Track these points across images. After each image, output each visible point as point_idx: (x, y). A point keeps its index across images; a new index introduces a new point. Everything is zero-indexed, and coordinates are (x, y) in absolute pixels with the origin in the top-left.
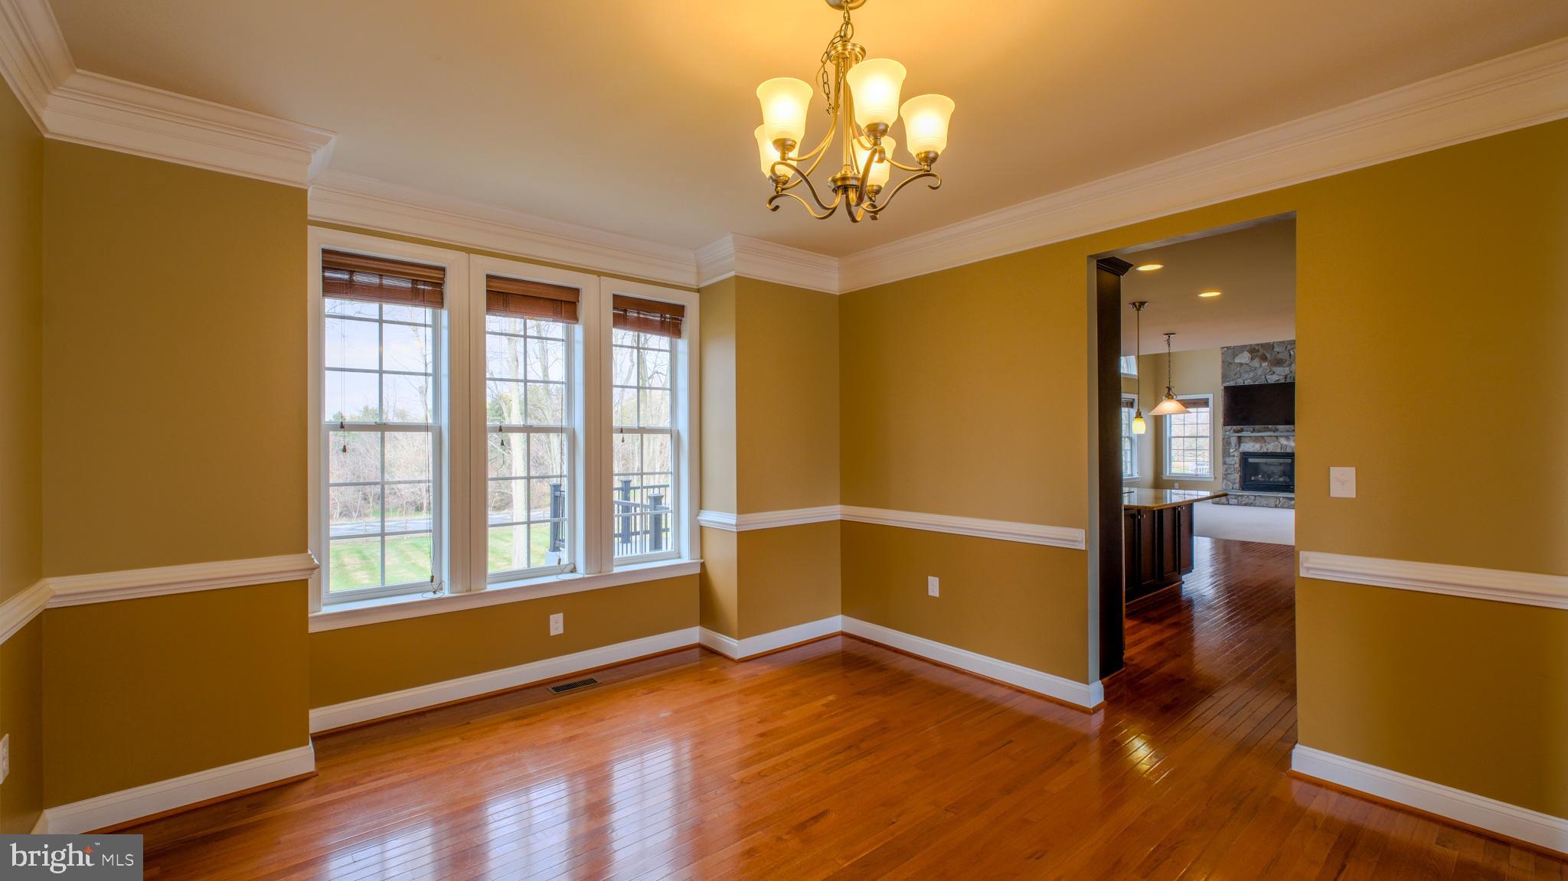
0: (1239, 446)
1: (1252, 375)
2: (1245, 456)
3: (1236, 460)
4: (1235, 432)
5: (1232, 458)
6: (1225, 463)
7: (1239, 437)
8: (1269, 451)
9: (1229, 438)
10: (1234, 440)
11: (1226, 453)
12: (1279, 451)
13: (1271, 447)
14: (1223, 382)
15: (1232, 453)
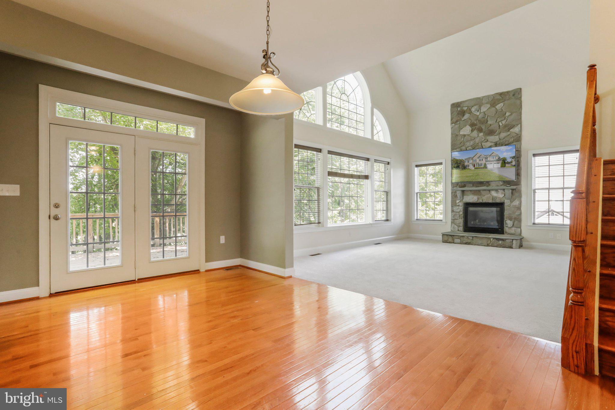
0: (463, 199)
1: (472, 143)
3: (460, 209)
4: (460, 187)
5: (457, 207)
6: (453, 211)
7: (463, 191)
8: (484, 201)
9: (456, 192)
10: (459, 194)
11: (454, 204)
12: (491, 201)
13: (486, 198)
15: (458, 203)
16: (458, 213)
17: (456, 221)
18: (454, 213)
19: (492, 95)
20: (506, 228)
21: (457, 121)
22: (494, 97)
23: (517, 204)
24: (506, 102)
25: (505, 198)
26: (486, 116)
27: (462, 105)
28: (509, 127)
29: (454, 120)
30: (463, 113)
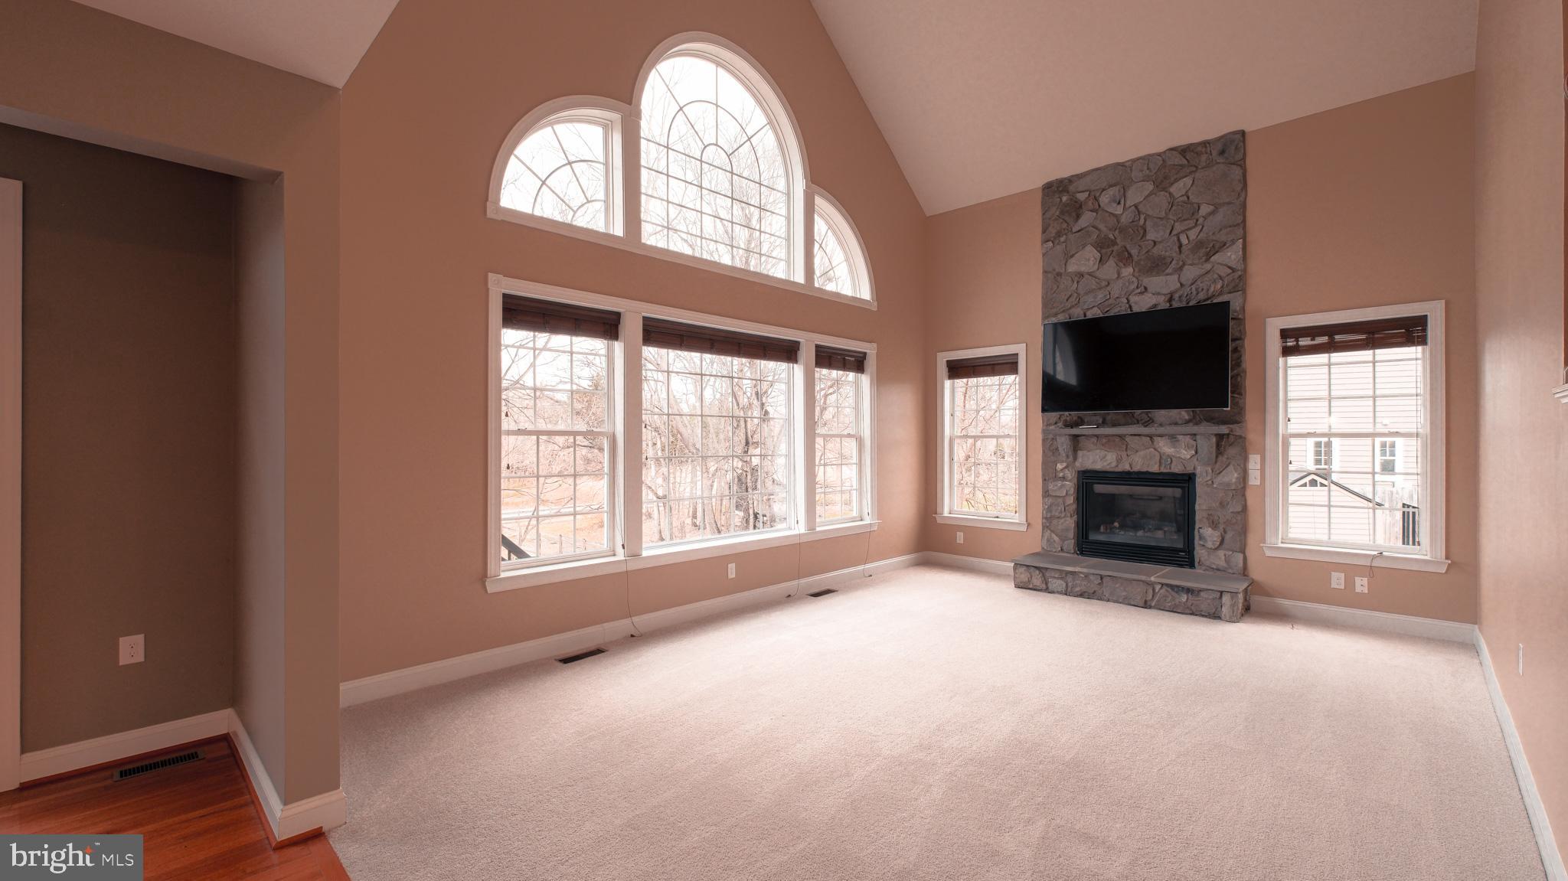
0: (1075, 458)
1: (1101, 296)
2: (1088, 479)
3: (1068, 488)
4: (1068, 425)
5: (1059, 483)
6: (1046, 493)
7: (1075, 437)
8: (1136, 468)
9: (1055, 439)
10: (1063, 443)
11: (1049, 475)
12: (1155, 469)
13: (1141, 460)
14: (1045, 317)
15: (1062, 470)
16: (1060, 500)
17: (1055, 522)
18: (1049, 501)
19: (1159, 155)
20: (1200, 552)
21: (1059, 234)
22: (1163, 160)
23: (1234, 480)
24: (1198, 175)
25: (1197, 459)
26: (1142, 217)
27: (1072, 188)
28: (1209, 249)
29: (1052, 231)
30: (1075, 209)
